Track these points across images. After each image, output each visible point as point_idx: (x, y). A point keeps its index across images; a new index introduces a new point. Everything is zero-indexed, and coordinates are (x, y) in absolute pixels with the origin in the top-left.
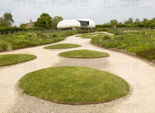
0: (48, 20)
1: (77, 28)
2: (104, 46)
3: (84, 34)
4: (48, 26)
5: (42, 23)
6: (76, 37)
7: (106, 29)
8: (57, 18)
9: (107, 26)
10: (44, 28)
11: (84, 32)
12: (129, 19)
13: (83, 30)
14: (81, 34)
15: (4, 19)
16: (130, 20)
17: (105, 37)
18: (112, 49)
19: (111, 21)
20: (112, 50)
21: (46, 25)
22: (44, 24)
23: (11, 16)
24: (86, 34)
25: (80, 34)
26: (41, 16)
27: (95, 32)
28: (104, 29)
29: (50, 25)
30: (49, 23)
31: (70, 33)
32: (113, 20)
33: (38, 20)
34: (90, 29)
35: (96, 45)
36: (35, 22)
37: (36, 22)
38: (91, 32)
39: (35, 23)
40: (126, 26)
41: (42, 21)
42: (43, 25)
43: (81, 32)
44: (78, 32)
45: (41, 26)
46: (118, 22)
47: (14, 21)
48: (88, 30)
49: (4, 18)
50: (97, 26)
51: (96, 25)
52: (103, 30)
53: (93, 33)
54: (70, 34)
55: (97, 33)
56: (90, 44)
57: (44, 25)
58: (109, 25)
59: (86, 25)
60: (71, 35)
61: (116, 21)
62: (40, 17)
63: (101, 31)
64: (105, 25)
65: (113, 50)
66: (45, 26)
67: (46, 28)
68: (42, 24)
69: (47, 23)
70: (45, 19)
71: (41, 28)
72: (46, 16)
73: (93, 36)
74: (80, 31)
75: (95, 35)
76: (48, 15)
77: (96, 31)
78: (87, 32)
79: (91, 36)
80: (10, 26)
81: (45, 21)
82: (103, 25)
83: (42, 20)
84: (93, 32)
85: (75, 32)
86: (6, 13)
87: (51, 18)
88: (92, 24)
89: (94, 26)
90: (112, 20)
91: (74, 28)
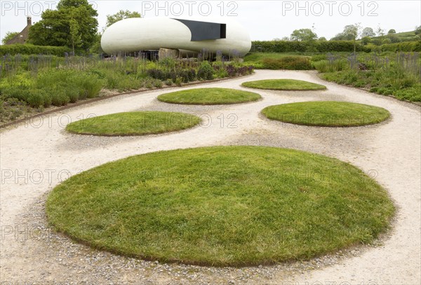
0: (79, 19)
1: (176, 50)
3: (185, 88)
4: (79, 41)
5: (56, 29)
10: (65, 48)
11: (189, 77)
12: (346, 27)
13: (192, 59)
16: (348, 32)
19: (294, 32)
21: (72, 38)
22: (65, 34)
26: (59, 5)
29: (86, 36)
30: (82, 31)
32: (301, 30)
33: (44, 18)
34: (226, 56)
37: (37, 25)
41: (59, 23)
42: (61, 37)
45: (53, 40)
46: (315, 36)
48: (218, 62)
51: (252, 42)
57: (64, 38)
59: (212, 39)
61: (309, 31)
66: (67, 41)
67: (70, 46)
68: (57, 34)
69: (75, 27)
70: (68, 16)
76: (84, 3)
81: (67, 21)
83: (58, 18)
87: (94, 13)
91: (166, 50)
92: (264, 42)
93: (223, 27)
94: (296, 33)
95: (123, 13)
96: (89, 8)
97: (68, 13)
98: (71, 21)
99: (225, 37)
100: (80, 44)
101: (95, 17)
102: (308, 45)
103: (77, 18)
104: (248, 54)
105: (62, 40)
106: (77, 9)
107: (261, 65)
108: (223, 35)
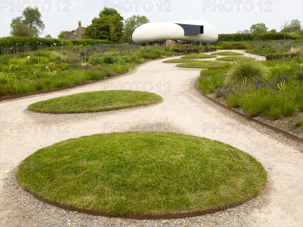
0: (114, 23)
1: (175, 40)
2: (237, 107)
3: (188, 56)
4: (115, 36)
5: (101, 29)
6: (164, 64)
7: (243, 43)
8: (136, 19)
9: (245, 37)
10: (107, 40)
11: (189, 52)
12: (292, 21)
13: (189, 45)
14: (182, 54)
15: (24, 21)
16: (294, 25)
17: (243, 71)
18: (268, 122)
19: (252, 26)
20: (271, 127)
21: (111, 34)
22: (106, 32)
23: (39, 15)
24: (193, 55)
25: (179, 55)
26: (100, 14)
27: (215, 51)
28: (237, 45)
29: (119, 33)
30: (116, 30)
31: (153, 52)
32: (258, 25)
33: (93, 23)
34: (204, 43)
35: (210, 96)
36: (86, 27)
37: (89, 27)
38: (207, 50)
39: (88, 30)
40: (288, 38)
41: (103, 25)
42: (104, 34)
43: (182, 51)
44: (175, 50)
45: (99, 36)
46: (267, 29)
47: (44, 25)
48: (201, 46)
49: (24, 18)
50: (223, 38)
51: (219, 35)
52: (235, 45)
53: (209, 54)
54: (152, 55)
55: (220, 54)
56: (194, 90)
57: (106, 34)
58: (249, 35)
59: (196, 34)
60: (153, 58)
61: (263, 25)
62: (98, 17)
63: (231, 49)
64: (239, 34)
65: (277, 130)
66: (108, 36)
67: (110, 39)
68: (102, 32)
69: (112, 28)
70: (108, 21)
71: (100, 40)
72: (110, 14)
73: (208, 62)
74: (180, 47)
75: (213, 59)
76: (115, 12)
77: (218, 47)
78: (197, 51)
79: (204, 62)
80: (37, 36)
81: (107, 24)
82: (235, 34)
83: (102, 22)
84: (212, 50)
85: (167, 50)
86: (28, 9)
87: (122, 18)
88: (211, 32)
89: (215, 37)
90: (256, 24)
91: (170, 41)
92: (227, 35)
93: (202, 27)
94: (254, 27)
95: (136, 17)
96: (119, 15)
97: (107, 19)
98: (110, 25)
99: (203, 33)
100: (115, 38)
101: (122, 21)
102: (255, 36)
103: (113, 22)
104: (216, 42)
105: (104, 36)
106: (113, 17)
107: (221, 48)
108: (202, 32)
